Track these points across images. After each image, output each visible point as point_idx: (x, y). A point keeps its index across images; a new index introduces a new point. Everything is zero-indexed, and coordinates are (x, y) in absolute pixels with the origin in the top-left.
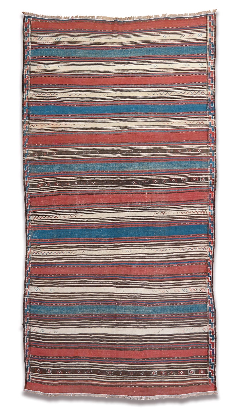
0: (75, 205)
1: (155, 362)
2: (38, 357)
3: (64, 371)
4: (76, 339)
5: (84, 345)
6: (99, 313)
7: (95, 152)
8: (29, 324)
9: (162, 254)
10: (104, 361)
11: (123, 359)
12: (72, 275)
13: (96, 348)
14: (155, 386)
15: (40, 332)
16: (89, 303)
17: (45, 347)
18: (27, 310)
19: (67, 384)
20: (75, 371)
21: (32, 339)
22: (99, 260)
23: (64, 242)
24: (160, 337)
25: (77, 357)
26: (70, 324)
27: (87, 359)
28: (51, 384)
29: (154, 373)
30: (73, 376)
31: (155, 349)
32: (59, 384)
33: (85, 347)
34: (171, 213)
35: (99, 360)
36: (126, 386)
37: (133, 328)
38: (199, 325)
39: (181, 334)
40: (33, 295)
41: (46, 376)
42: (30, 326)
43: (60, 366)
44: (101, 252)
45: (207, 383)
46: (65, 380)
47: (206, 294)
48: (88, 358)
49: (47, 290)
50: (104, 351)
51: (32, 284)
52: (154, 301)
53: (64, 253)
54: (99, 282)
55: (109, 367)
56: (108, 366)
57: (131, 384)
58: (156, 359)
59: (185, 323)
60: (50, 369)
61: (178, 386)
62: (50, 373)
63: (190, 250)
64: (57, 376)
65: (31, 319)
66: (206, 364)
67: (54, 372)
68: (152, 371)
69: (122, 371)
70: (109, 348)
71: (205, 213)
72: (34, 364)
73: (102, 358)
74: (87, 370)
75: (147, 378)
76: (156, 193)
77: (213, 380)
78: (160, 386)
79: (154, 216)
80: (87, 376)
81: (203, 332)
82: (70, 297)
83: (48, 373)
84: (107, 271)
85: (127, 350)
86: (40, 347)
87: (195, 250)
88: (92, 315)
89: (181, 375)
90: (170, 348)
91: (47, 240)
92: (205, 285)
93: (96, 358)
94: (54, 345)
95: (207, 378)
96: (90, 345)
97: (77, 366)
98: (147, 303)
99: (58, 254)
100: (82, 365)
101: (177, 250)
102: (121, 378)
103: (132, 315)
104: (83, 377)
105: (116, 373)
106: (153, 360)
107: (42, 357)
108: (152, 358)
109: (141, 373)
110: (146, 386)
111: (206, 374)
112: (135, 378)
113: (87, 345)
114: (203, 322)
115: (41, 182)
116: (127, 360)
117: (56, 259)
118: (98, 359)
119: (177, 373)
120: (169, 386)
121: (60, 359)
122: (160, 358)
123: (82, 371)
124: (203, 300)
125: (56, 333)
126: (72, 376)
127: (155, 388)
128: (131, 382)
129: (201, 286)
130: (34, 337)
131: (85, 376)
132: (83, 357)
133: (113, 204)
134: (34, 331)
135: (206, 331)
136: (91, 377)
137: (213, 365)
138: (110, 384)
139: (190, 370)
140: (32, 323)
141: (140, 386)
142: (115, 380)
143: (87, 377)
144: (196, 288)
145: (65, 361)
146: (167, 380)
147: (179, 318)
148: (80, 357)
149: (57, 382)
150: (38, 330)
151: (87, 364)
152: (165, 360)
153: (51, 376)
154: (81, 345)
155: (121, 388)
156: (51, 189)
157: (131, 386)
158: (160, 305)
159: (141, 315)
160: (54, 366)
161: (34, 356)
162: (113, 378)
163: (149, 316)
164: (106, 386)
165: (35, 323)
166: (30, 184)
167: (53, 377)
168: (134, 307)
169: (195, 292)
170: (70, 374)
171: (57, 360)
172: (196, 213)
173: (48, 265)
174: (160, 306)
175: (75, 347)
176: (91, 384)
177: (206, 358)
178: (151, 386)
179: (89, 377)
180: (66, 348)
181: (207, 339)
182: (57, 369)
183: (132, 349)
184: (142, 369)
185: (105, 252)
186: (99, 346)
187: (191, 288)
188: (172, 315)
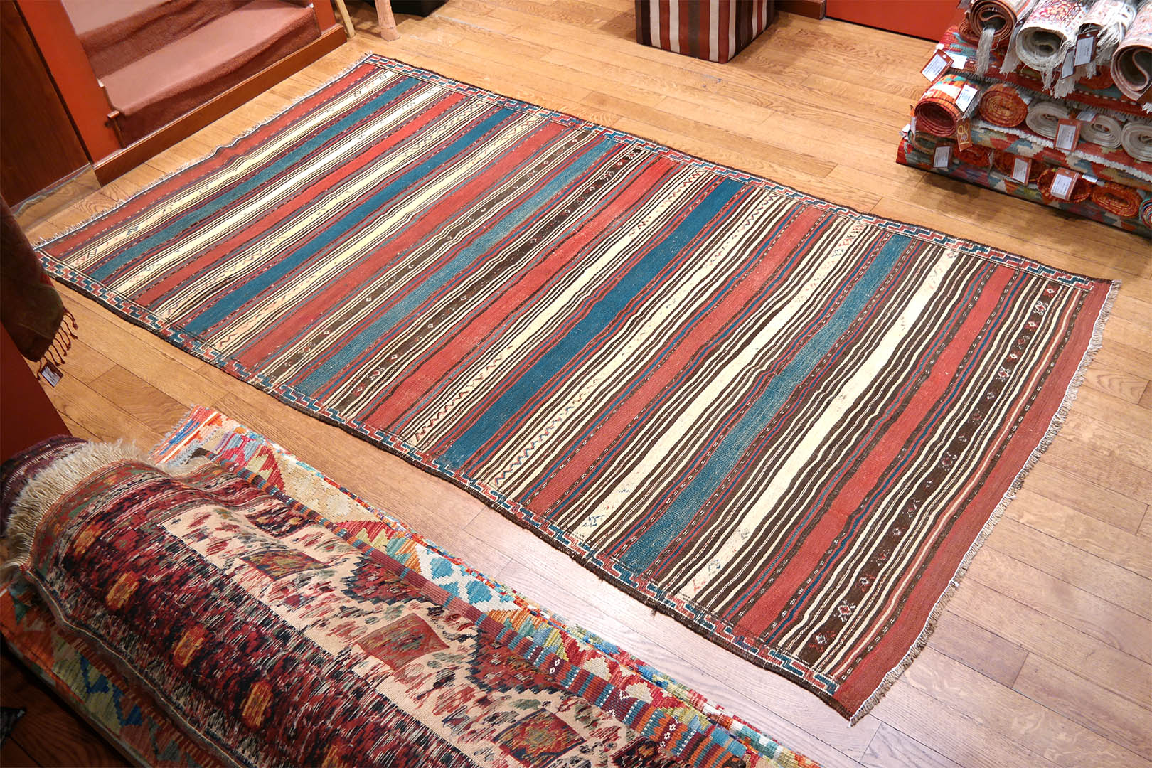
0: (474, 348)
1: (976, 362)
2: (779, 618)
3: (872, 569)
4: (801, 496)
5: (830, 487)
6: (771, 416)
7: (406, 270)
8: (668, 590)
9: (727, 257)
10: (905, 460)
11: (926, 419)
12: (627, 427)
13: (858, 462)
14: (1039, 383)
15: (713, 576)
16: (730, 426)
17: (766, 585)
18: (626, 577)
19: (914, 581)
20: (891, 541)
21: (717, 610)
22: (642, 360)
23: (535, 405)
24: (918, 331)
25: (851, 517)
26: (750, 490)
27: (875, 496)
28: (886, 623)
29: (1003, 374)
30: (902, 553)
31: (942, 350)
32: (900, 601)
33: (839, 486)
34: (654, 215)
35: (896, 471)
36: (1005, 442)
37: (860, 367)
38: (935, 258)
39: (936, 294)
40: (600, 540)
41: (853, 627)
42: (675, 593)
43: (848, 571)
44: (627, 351)
45: (1083, 292)
46: (898, 579)
47: (872, 227)
48: (873, 491)
49: (616, 498)
50: (878, 448)
51: (569, 525)
52: (822, 307)
53: (560, 419)
54: (693, 383)
55: (930, 458)
56: (925, 458)
57: (1006, 429)
58: (967, 356)
59: (914, 279)
60: (841, 603)
61: (1062, 343)
62: (853, 611)
63: (756, 217)
64: (873, 598)
65: (658, 579)
66: (1034, 278)
67: (854, 597)
68: (996, 375)
69: (958, 435)
70: (878, 436)
71: (701, 174)
72: (794, 641)
73: (896, 461)
74: (904, 509)
75: (1009, 391)
76: (591, 220)
77: (1080, 280)
78: (1044, 375)
79: (633, 240)
80: (923, 519)
81: (954, 259)
82: (679, 457)
83: (848, 617)
84: (679, 359)
85: (907, 401)
86: (757, 596)
87: (763, 210)
88: (764, 433)
89: (1036, 328)
90: (958, 322)
91: (497, 436)
92: (850, 223)
93: (883, 476)
94: (778, 558)
95: (1072, 288)
96: (841, 473)
97: (876, 529)
98: (819, 320)
99: (551, 432)
100: (881, 516)
101: (740, 233)
102: (977, 443)
103: (826, 357)
104: (918, 529)
105: (956, 448)
106: (968, 364)
107: (787, 607)
108: (963, 363)
109: (988, 398)
110: (1029, 402)
111: (1061, 287)
112: (995, 414)
113: (837, 478)
114: (931, 252)
115: (353, 385)
116: (936, 412)
117: (558, 441)
118: (893, 471)
119: (1027, 331)
120: (1053, 359)
121: (829, 563)
122: (971, 348)
123: (903, 523)
124: (881, 236)
125: (749, 536)
126: (898, 555)
127: (1044, 386)
128: (999, 428)
129: (848, 228)
130: (715, 598)
131: (921, 522)
132: (864, 502)
133: (543, 286)
134: (698, 591)
135: (957, 254)
136: (932, 510)
137: (1044, 269)
138: (978, 475)
139: (1034, 308)
140: (671, 583)
141: (1022, 412)
142: (973, 457)
143: (926, 520)
144: (846, 235)
145: (841, 553)
146: (1039, 356)
147: (895, 284)
148: (859, 509)
149: (892, 606)
150: (705, 576)
151: (890, 502)
152: (981, 343)
153: (864, 612)
154: (825, 493)
155: (1004, 454)
156: (390, 374)
157: (1011, 431)
158: (840, 301)
159: (840, 340)
160: (838, 587)
161: (770, 629)
162: (967, 461)
163: (851, 329)
164: (978, 486)
165: (679, 574)
166: (332, 408)
167: (867, 608)
168: (809, 345)
169: (853, 240)
170: (889, 556)
171: (827, 572)
172: (688, 185)
173: (559, 464)
174: (843, 302)
175: (822, 509)
176: (952, 520)
177: (1022, 274)
178: (1035, 392)
179: (930, 514)
180: (807, 531)
181: (977, 259)
182: (854, 583)
183: (913, 391)
184: (978, 391)
185: (635, 344)
186: (857, 452)
187: (841, 242)
188: (879, 292)
